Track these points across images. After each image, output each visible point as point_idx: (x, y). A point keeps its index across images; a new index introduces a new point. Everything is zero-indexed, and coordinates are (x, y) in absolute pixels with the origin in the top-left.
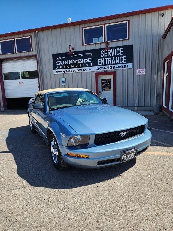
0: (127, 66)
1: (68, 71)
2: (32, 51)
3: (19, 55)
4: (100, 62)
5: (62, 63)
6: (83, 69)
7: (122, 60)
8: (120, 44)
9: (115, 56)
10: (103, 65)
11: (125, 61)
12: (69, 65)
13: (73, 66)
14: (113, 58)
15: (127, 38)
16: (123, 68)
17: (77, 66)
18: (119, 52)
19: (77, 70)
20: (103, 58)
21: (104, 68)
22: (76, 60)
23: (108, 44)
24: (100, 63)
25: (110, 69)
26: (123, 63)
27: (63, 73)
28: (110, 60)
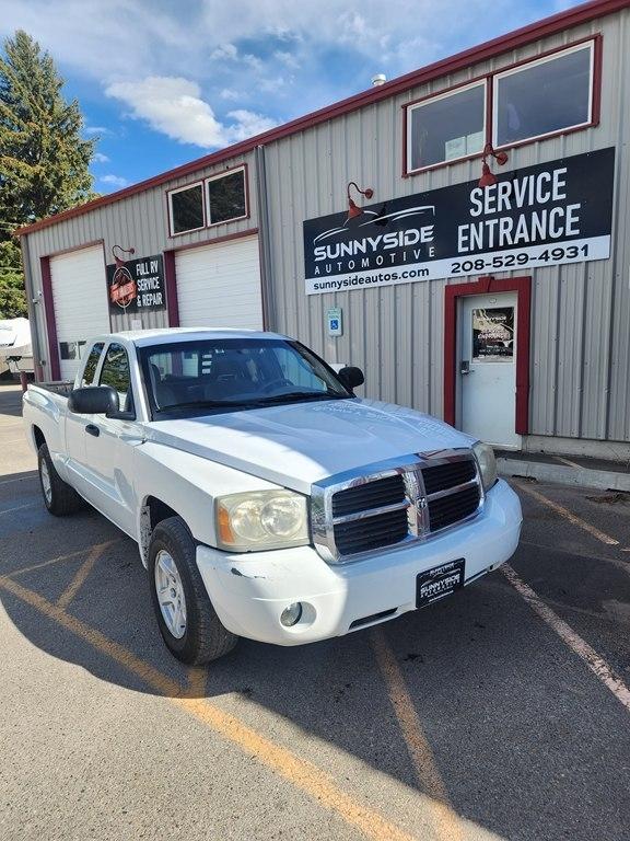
0: (586, 248)
1: (352, 282)
2: (249, 217)
3: (213, 234)
4: (466, 238)
5: (333, 252)
6: (399, 270)
7: (560, 222)
8: (552, 151)
9: (527, 210)
10: (477, 251)
11: (574, 226)
12: (353, 257)
13: (365, 263)
14: (522, 217)
15: (589, 121)
16: (564, 260)
17: (380, 259)
18: (547, 186)
19: (380, 276)
20: (476, 221)
21: (480, 265)
22: (379, 237)
23: (503, 160)
24: (466, 244)
25: (507, 265)
26: (564, 238)
27: (334, 289)
28: (506, 225)
